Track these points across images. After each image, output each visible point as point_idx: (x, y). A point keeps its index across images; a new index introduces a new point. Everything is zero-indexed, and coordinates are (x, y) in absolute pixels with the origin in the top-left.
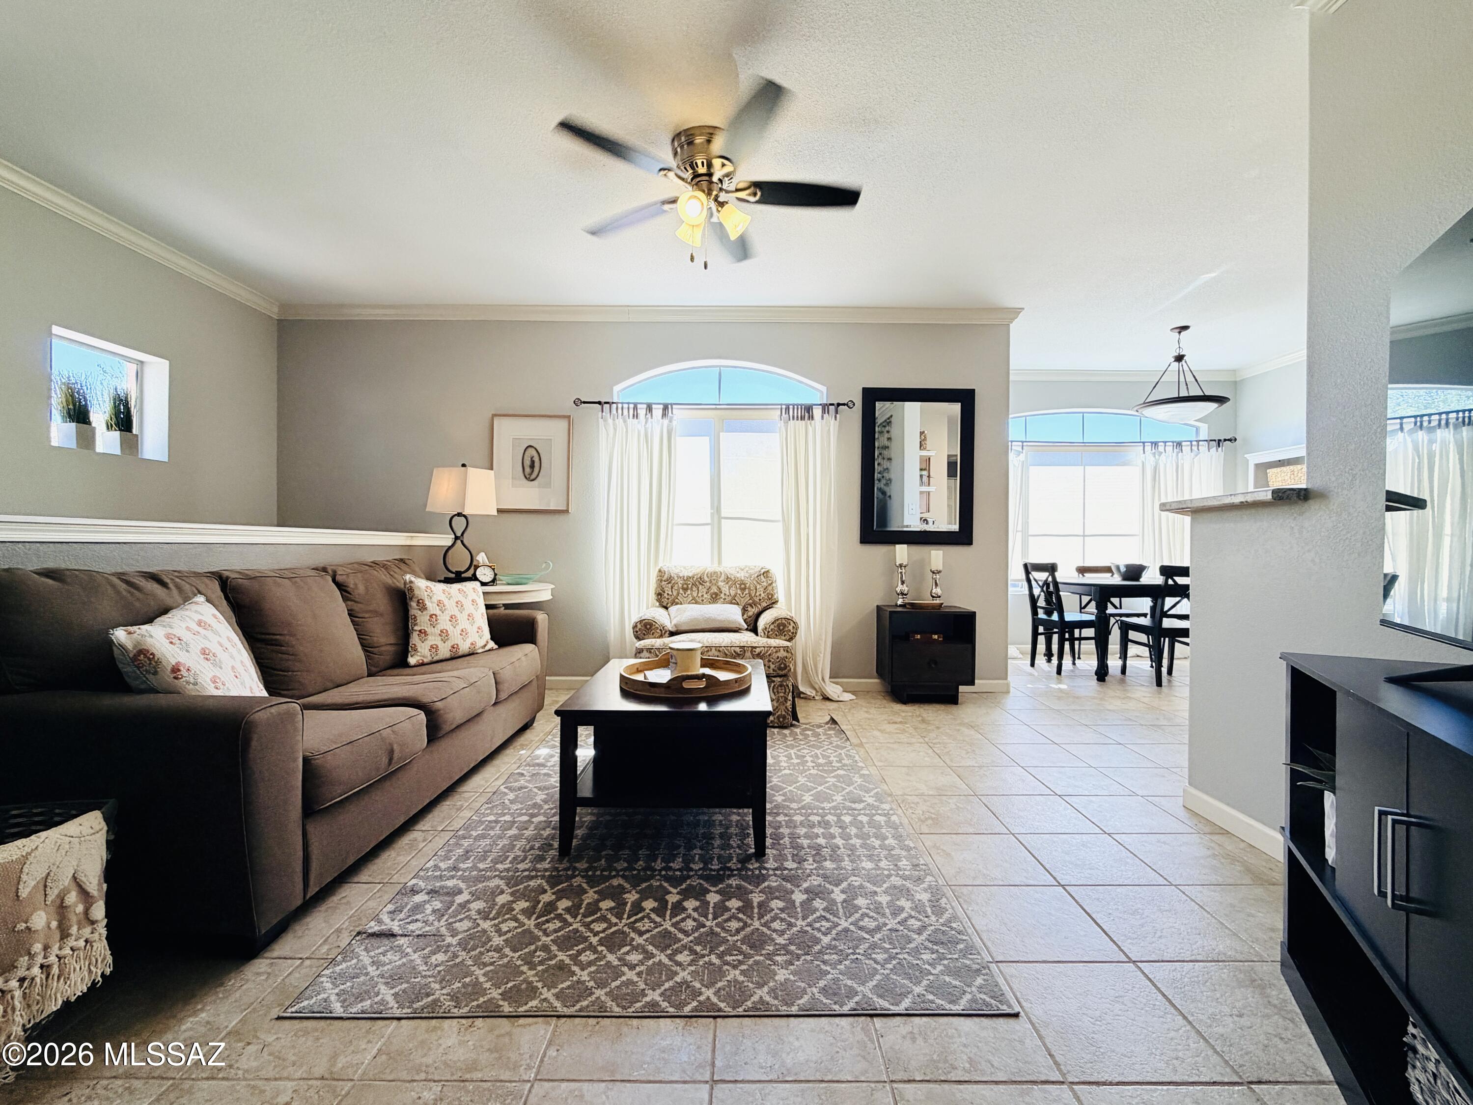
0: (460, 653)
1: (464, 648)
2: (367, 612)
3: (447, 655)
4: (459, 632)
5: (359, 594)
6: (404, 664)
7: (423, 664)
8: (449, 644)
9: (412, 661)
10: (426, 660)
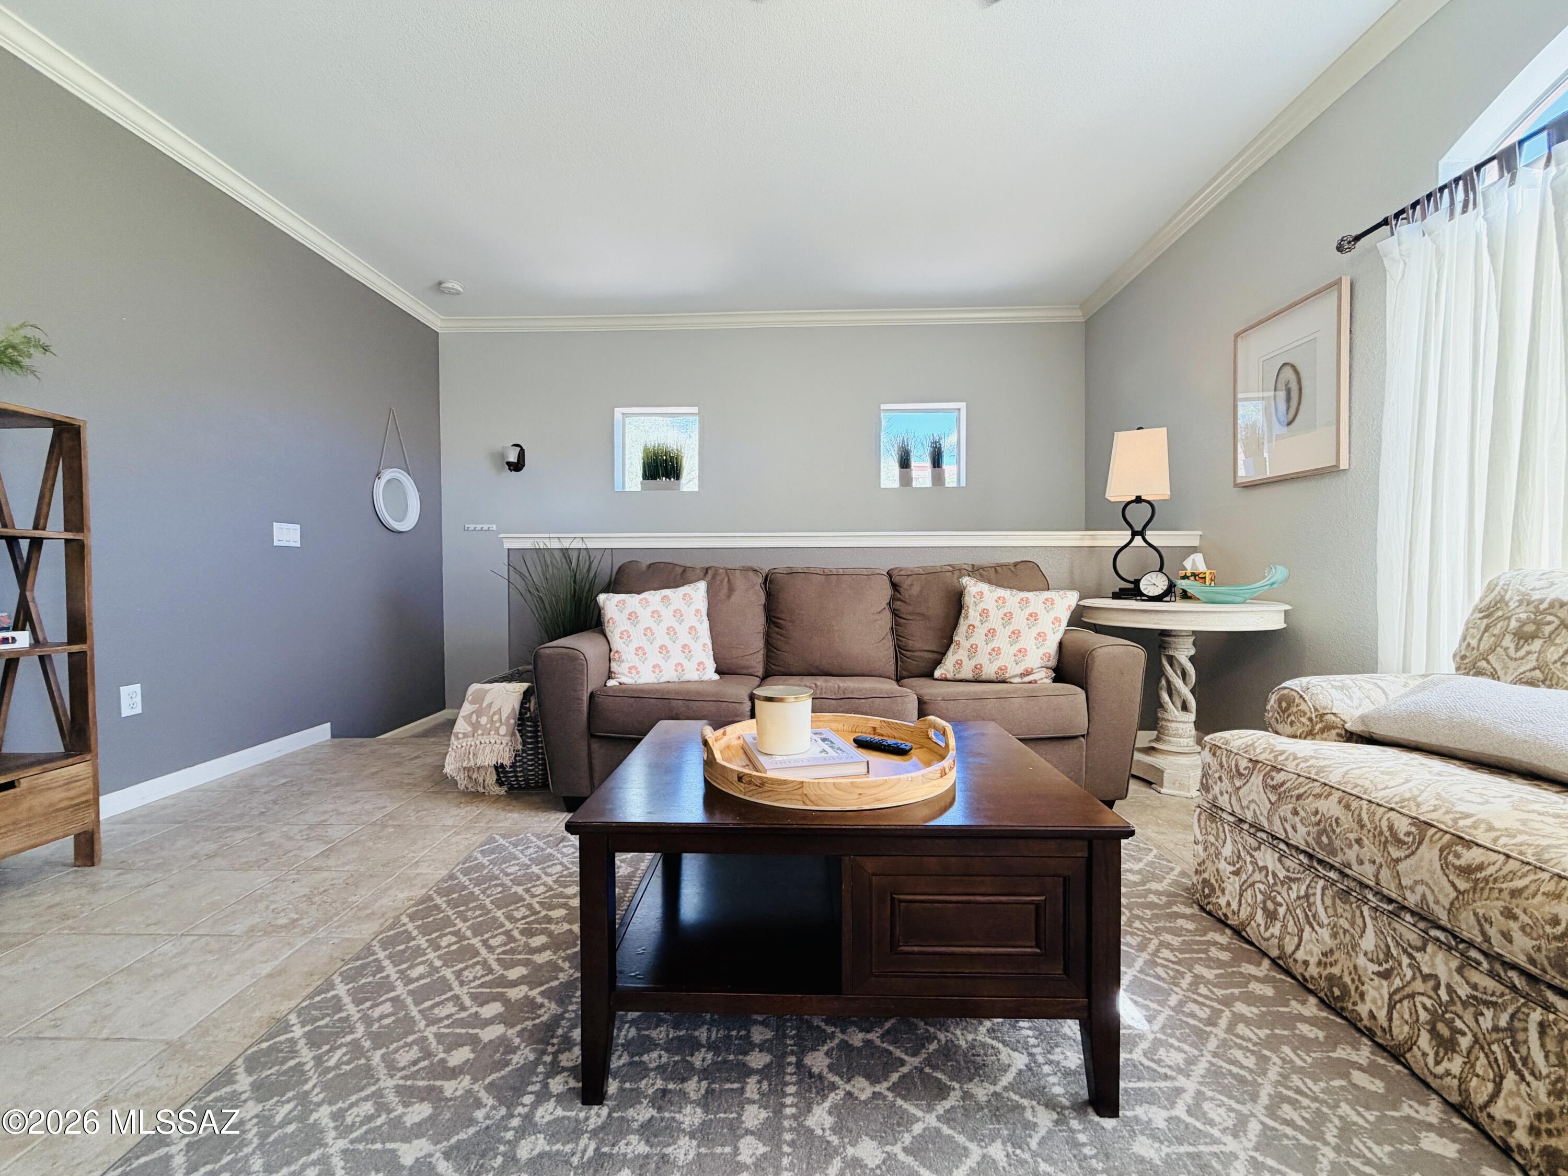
0: (984, 677)
1: (989, 671)
2: (912, 614)
3: (969, 675)
4: (989, 650)
5: (910, 596)
6: (930, 675)
7: (946, 680)
8: (973, 662)
9: (937, 674)
10: (949, 676)
